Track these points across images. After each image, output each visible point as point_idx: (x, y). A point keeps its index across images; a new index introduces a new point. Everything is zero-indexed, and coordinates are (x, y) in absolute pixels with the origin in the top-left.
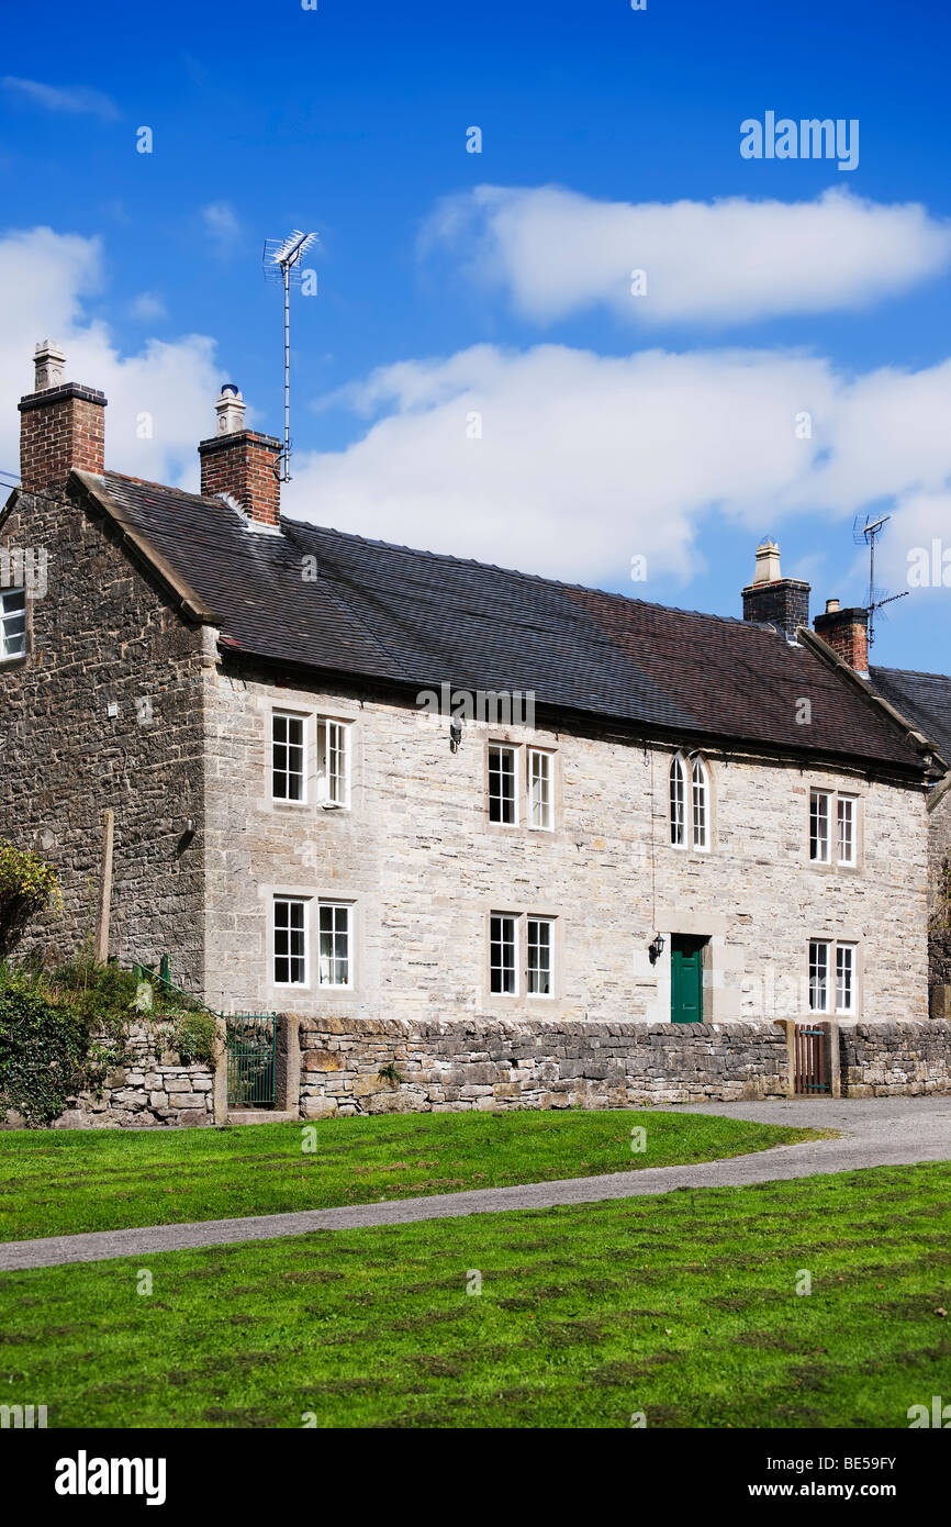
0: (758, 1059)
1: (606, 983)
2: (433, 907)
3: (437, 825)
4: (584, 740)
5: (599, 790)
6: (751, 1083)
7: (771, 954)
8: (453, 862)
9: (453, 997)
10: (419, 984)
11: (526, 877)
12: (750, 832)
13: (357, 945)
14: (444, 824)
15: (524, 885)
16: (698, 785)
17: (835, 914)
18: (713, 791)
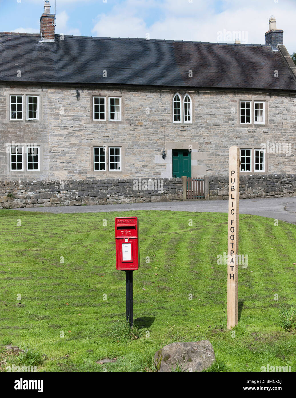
0: (168, 189)
1: (143, 166)
2: (70, 146)
3: (71, 122)
4: (134, 92)
5: (140, 107)
6: (164, 196)
7: (221, 154)
8: (77, 132)
9: (78, 172)
10: (64, 168)
11: (108, 135)
12: (210, 116)
13: (41, 158)
14: (74, 122)
15: (107, 138)
16: (187, 102)
17: (253, 140)
18: (193, 104)
